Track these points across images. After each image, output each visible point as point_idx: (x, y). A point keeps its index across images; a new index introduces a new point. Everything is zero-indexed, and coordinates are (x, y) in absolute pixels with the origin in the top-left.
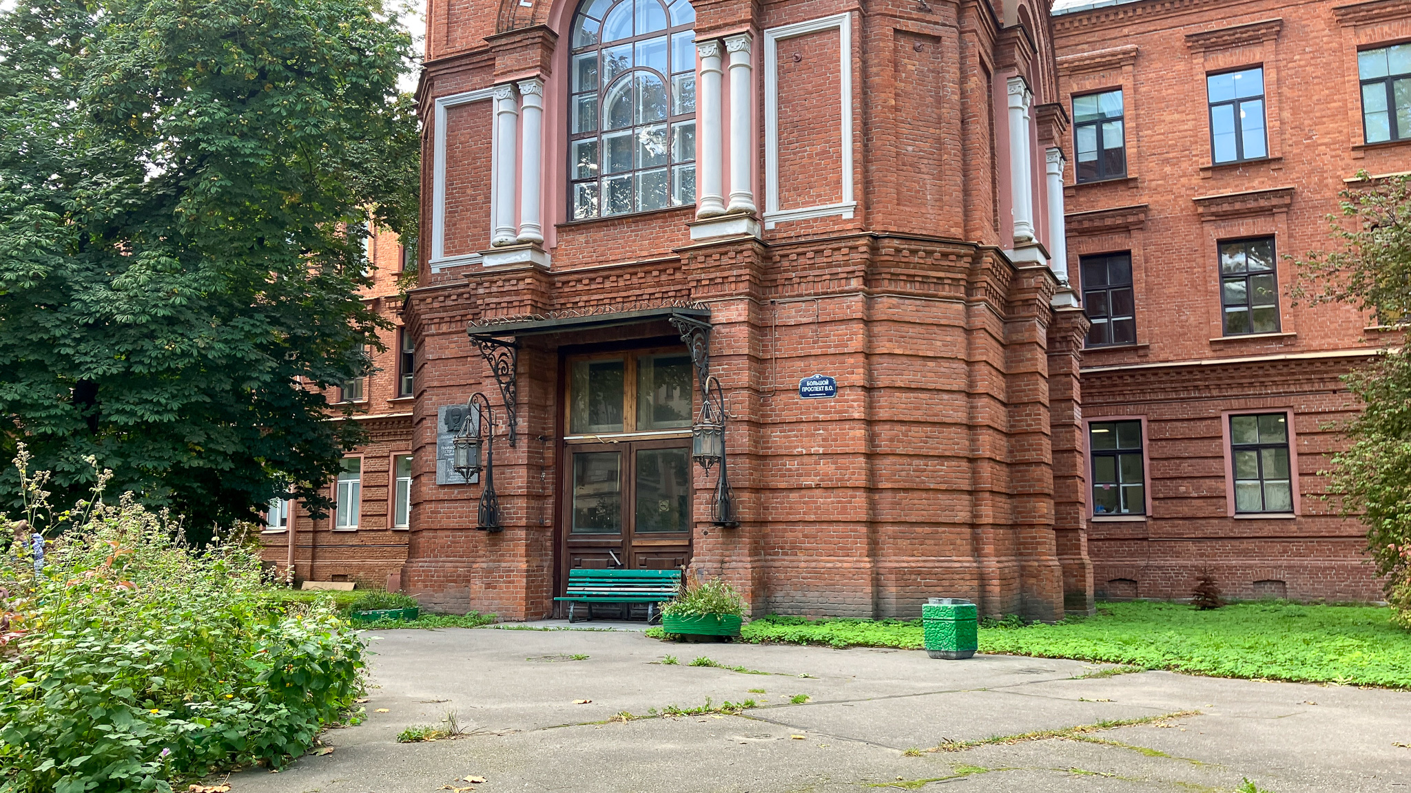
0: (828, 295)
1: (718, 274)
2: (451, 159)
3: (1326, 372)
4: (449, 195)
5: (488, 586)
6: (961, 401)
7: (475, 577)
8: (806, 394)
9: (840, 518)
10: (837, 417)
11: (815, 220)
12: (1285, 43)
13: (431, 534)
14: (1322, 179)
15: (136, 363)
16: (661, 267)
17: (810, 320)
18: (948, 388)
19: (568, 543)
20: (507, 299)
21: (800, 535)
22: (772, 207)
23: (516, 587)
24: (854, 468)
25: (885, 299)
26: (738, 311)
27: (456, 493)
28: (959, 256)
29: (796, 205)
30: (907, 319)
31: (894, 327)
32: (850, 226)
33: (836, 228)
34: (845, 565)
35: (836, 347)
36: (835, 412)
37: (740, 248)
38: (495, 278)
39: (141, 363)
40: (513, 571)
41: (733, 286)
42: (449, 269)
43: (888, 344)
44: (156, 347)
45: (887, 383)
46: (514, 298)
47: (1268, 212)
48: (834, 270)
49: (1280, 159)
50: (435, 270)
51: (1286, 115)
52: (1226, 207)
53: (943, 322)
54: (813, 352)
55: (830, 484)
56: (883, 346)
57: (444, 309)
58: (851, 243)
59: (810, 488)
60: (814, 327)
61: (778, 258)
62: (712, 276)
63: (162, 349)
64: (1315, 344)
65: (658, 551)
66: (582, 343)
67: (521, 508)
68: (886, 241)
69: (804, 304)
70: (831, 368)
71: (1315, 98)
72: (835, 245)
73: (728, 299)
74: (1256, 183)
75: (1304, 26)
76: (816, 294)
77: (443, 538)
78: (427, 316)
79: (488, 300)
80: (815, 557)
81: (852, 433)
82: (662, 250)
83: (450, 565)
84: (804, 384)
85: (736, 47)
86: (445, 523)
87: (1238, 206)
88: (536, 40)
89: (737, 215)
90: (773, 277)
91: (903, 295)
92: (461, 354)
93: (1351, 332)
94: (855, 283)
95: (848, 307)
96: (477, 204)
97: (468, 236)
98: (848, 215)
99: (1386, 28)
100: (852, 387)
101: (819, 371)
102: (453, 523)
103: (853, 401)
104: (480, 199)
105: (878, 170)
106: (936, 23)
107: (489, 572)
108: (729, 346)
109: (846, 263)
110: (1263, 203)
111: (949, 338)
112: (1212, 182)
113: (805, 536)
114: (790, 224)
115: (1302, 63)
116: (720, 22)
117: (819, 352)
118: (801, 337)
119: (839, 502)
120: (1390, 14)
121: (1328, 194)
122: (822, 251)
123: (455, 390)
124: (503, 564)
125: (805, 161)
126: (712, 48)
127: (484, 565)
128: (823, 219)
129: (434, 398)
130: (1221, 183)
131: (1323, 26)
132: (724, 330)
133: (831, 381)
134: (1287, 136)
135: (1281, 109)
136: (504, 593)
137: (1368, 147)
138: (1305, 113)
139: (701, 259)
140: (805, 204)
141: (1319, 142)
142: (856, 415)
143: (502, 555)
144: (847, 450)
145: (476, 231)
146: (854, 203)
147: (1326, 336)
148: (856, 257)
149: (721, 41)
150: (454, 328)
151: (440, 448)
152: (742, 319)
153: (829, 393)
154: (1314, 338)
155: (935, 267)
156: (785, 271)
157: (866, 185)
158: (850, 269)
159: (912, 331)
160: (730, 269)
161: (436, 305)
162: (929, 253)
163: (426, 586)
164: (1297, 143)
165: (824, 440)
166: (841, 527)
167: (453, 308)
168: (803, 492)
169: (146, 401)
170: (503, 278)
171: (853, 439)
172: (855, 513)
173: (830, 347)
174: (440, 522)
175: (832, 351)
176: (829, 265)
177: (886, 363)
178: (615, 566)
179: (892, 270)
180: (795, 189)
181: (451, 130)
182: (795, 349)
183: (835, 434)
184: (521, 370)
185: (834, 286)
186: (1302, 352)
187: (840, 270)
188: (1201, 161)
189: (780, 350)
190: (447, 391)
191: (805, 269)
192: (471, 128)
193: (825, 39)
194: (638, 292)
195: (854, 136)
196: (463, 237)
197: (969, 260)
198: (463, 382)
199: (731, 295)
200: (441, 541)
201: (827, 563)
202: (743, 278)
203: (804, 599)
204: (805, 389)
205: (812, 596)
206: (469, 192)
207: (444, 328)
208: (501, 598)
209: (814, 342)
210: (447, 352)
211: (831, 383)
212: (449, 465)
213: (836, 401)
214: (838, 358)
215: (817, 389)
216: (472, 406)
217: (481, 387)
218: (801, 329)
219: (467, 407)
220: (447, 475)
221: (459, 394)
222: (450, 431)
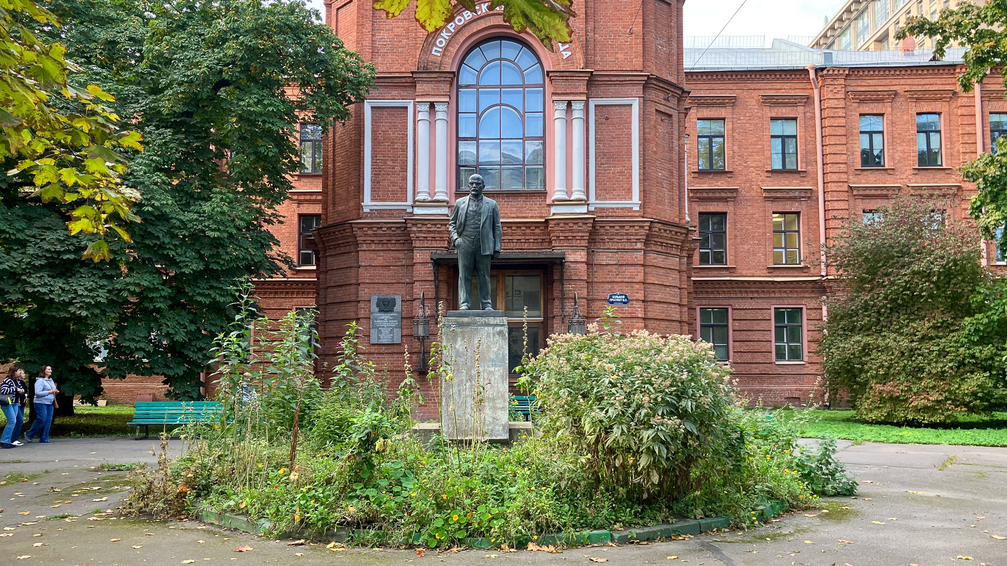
0: (625, 250)
1: (570, 234)
2: (374, 139)
3: (749, 288)
4: (374, 163)
6: (678, 309)
8: (612, 303)
10: (629, 316)
11: (618, 209)
12: (737, 109)
14: (751, 186)
15: (213, 262)
16: (527, 225)
17: (615, 263)
18: (673, 302)
20: (432, 235)
22: (592, 199)
25: (651, 255)
26: (580, 256)
27: (383, 350)
28: (682, 234)
29: (605, 199)
30: (659, 265)
31: (655, 269)
32: (637, 214)
33: (629, 214)
35: (628, 278)
36: (628, 313)
37: (586, 222)
38: (426, 222)
39: (218, 263)
41: (578, 241)
42: (376, 210)
43: (653, 278)
44: (227, 253)
45: (652, 299)
46: (437, 235)
47: (725, 200)
48: (629, 237)
49: (731, 172)
50: (366, 210)
51: (736, 148)
52: (705, 195)
53: (672, 267)
54: (616, 280)
56: (651, 279)
57: (376, 235)
58: (641, 224)
60: (616, 267)
61: (599, 228)
62: (567, 235)
63: (232, 254)
64: (744, 273)
68: (656, 224)
69: (611, 254)
70: (627, 290)
71: (750, 141)
72: (631, 224)
73: (576, 249)
74: (719, 183)
75: (746, 102)
76: (618, 249)
78: (361, 239)
79: (418, 235)
82: (524, 215)
84: (611, 297)
85: (578, 107)
87: (711, 195)
88: (447, 79)
89: (579, 202)
90: (594, 237)
91: (658, 252)
92: (386, 264)
93: (761, 267)
94: (639, 245)
95: (636, 258)
96: (396, 171)
97: (389, 191)
98: (637, 208)
99: (784, 110)
100: (637, 300)
101: (619, 290)
102: (382, 367)
103: (638, 308)
104: (398, 169)
105: (649, 185)
106: (671, 108)
108: (576, 274)
109: (636, 234)
110: (723, 195)
111: (674, 276)
112: (698, 180)
114: (603, 209)
115: (744, 121)
116: (568, 91)
117: (619, 280)
118: (609, 272)
120: (787, 103)
121: (754, 194)
122: (624, 226)
123: (381, 285)
125: (610, 175)
126: (564, 106)
128: (622, 209)
129: (366, 290)
130: (702, 181)
131: (755, 103)
132: (573, 265)
133: (626, 296)
134: (736, 160)
135: (733, 145)
137: (774, 172)
138: (745, 148)
139: (562, 225)
140: (610, 199)
141: (751, 165)
142: (640, 315)
145: (395, 188)
146: (640, 202)
147: (749, 269)
148: (643, 232)
149: (569, 104)
150: (380, 247)
151: (373, 321)
152: (583, 260)
153: (625, 303)
154: (743, 270)
155: (671, 239)
156: (601, 235)
157: (644, 193)
158: (638, 237)
159: (662, 271)
160: (578, 232)
161: (370, 232)
162: (671, 231)
164: (740, 164)
167: (381, 235)
169: (216, 288)
170: (432, 223)
173: (625, 278)
175: (626, 280)
176: (627, 234)
177: (652, 288)
179: (655, 239)
180: (604, 190)
181: (374, 121)
182: (606, 278)
183: (629, 325)
184: (441, 278)
185: (628, 246)
186: (737, 276)
187: (632, 237)
188: (692, 167)
189: (597, 278)
190: (375, 286)
191: (613, 235)
192: (390, 123)
193: (623, 109)
194: (510, 238)
195: (640, 166)
196: (385, 191)
197: (684, 235)
198: (387, 281)
199: (577, 246)
202: (585, 238)
204: (611, 300)
206: (389, 163)
207: (373, 247)
209: (617, 275)
210: (375, 262)
211: (626, 297)
212: (380, 332)
213: (629, 307)
214: (630, 285)
215: (618, 300)
216: (396, 297)
217: (400, 285)
218: (609, 267)
219: (393, 297)
220: (379, 338)
221: (385, 288)
222: (381, 311)
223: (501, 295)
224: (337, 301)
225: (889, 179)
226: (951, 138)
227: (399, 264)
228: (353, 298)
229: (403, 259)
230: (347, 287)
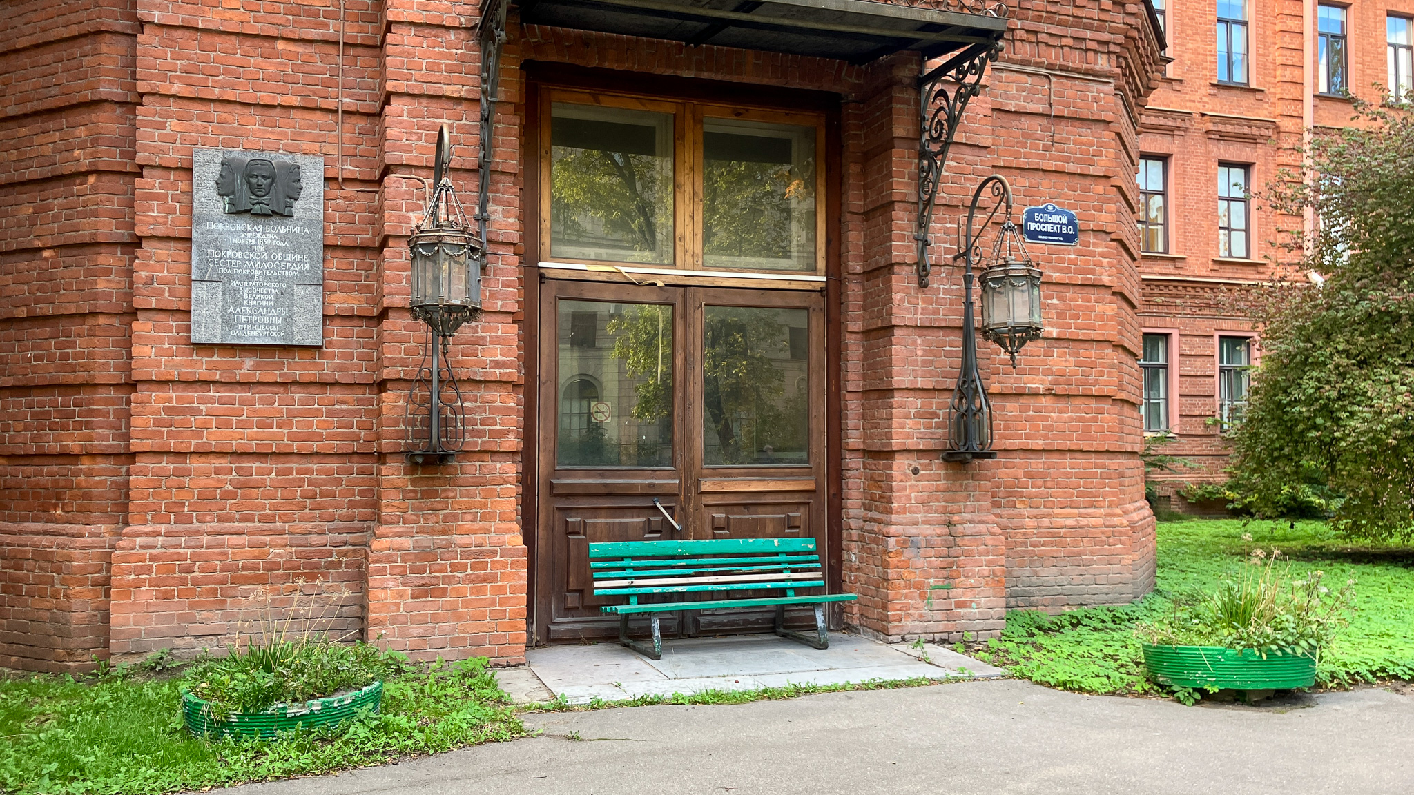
0: (1066, 72)
5: (422, 591)
7: (382, 571)
8: (1034, 235)
9: (1083, 445)
10: (1079, 279)
13: (167, 465)
17: (1040, 108)
19: (551, 486)
21: (1021, 473)
23: (501, 589)
24: (1102, 365)
27: (247, 367)
34: (1093, 521)
36: (1077, 271)
40: (494, 553)
45: (1120, 234)
48: (1082, 33)
54: (1045, 164)
55: (1065, 389)
59: (1035, 395)
60: (1044, 121)
65: (752, 502)
66: (594, 63)
67: (505, 411)
69: (1029, 80)
70: (1073, 199)
76: (1051, 67)
77: (204, 474)
80: (1043, 510)
81: (1099, 308)
83: (244, 539)
84: (1031, 218)
86: (214, 437)
92: (258, 29)
94: (1106, 63)
100: (1100, 232)
101: (1052, 197)
102: (239, 439)
103: (1102, 255)
107: (424, 558)
113: (1029, 475)
117: (1052, 166)
118: (1027, 135)
119: (1080, 420)
123: (238, 112)
124: (458, 539)
127: (407, 543)
129: (172, 125)
133: (1070, 217)
136: (466, 604)
142: (1106, 279)
143: (455, 518)
144: (1093, 335)
148: (1118, 19)
151: (202, 252)
153: (1068, 238)
158: (1105, 36)
163: (167, 596)
165: (1059, 315)
166: (1080, 460)
168: (1024, 401)
171: (1101, 318)
172: (1104, 438)
173: (1068, 160)
174: (198, 435)
175: (1071, 167)
178: (671, 534)
182: (1016, 155)
183: (1077, 307)
185: (1075, 60)
187: (1089, 34)
190: (212, 111)
191: (1038, 19)
198: (266, 99)
200: (203, 482)
201: (1067, 519)
203: (1034, 579)
204: (1032, 226)
205: (1048, 574)
208: (460, 618)
209: (1046, 149)
210: (211, 13)
211: (1071, 222)
212: (233, 296)
213: (1079, 253)
214: (1078, 182)
215: (1050, 228)
216: (299, 160)
217: (317, 117)
218: (1025, 122)
219: (288, 159)
220: (229, 322)
221: (253, 123)
222: (237, 212)
223: (688, 189)
224: (35, 173)
225: (1174, 99)
226: (1265, 36)
227: (313, 33)
228: (110, 158)
229: (328, 15)
230: (82, 117)
